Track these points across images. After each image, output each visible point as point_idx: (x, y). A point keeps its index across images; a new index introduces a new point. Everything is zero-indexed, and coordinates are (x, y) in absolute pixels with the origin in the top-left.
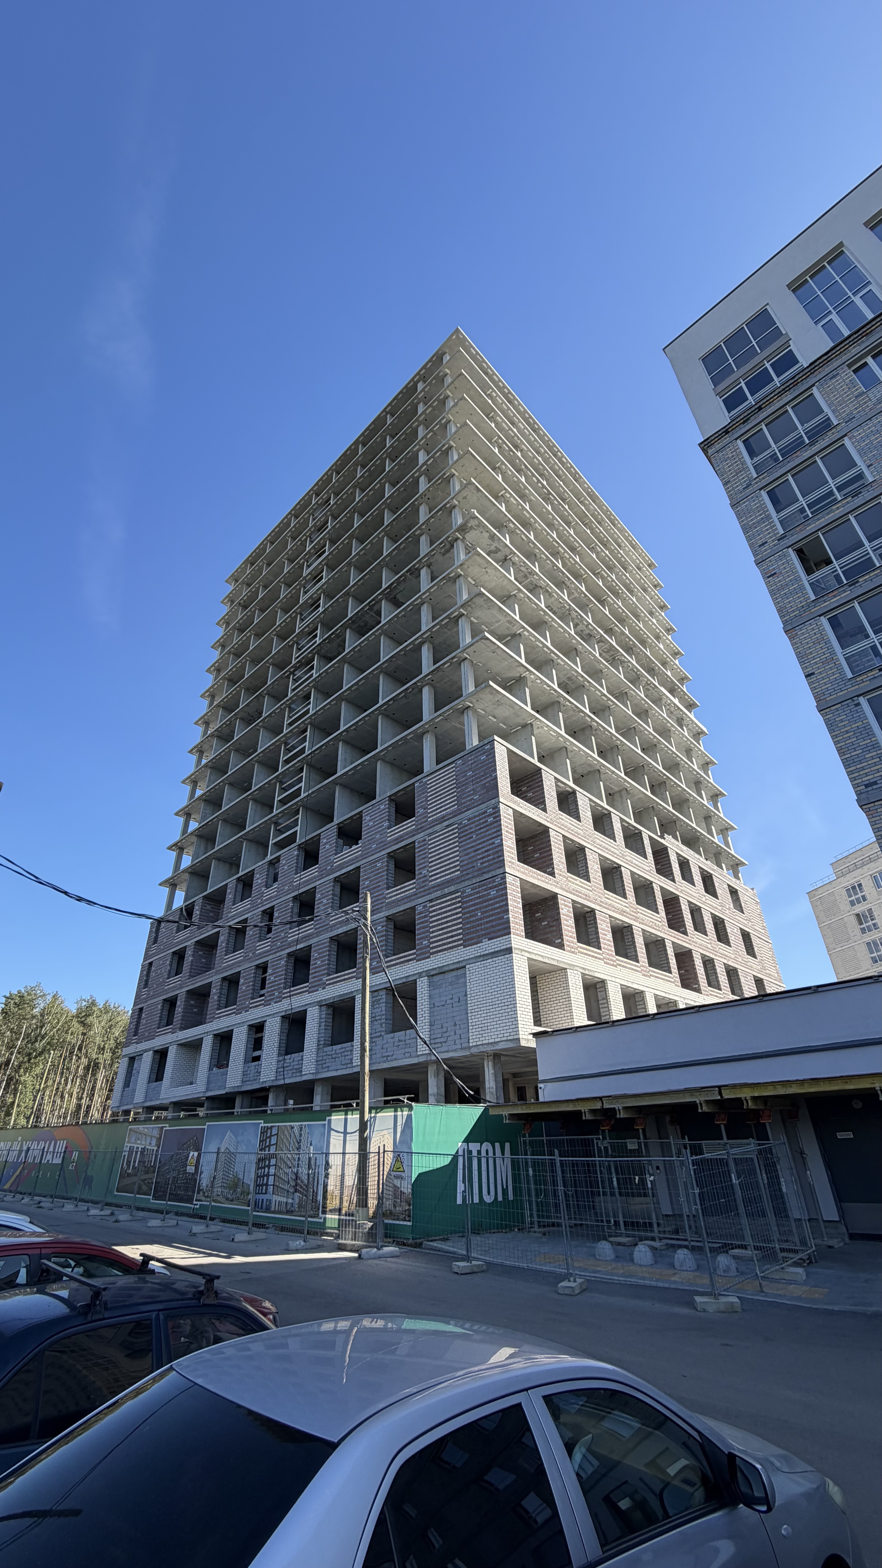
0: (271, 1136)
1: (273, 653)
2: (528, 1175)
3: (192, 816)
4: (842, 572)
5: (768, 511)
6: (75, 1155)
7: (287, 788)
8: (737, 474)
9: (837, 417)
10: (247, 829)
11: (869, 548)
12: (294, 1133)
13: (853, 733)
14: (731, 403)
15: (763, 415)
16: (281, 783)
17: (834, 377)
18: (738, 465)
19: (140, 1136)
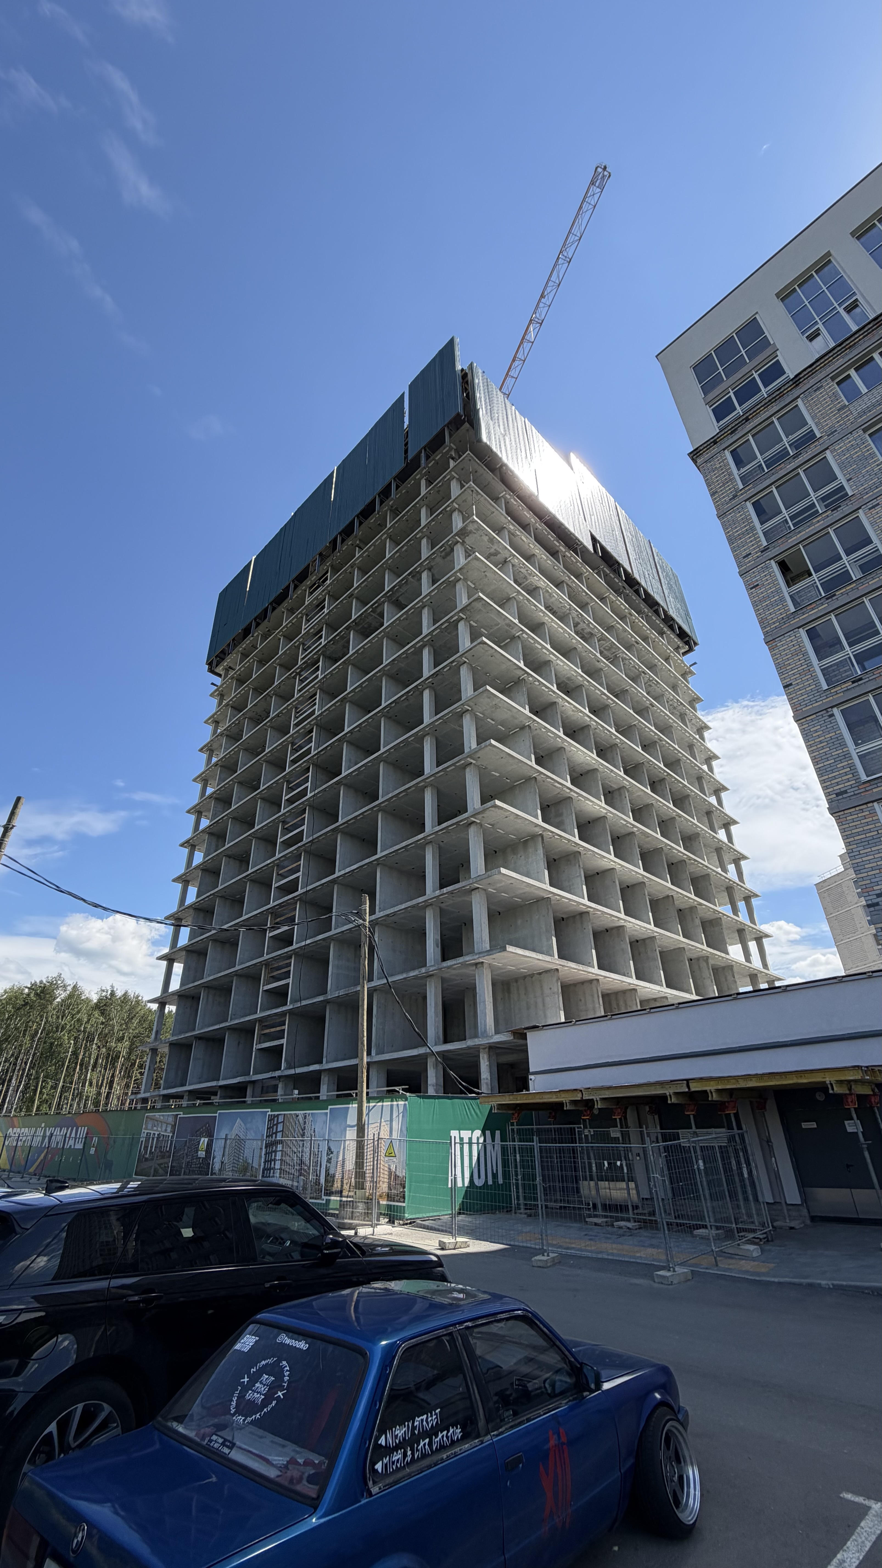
0: (278, 1123)
1: (280, 653)
2: (516, 1160)
3: (203, 814)
4: (821, 584)
5: (752, 522)
6: (95, 1139)
7: (294, 788)
8: (724, 485)
9: (819, 430)
10: (256, 828)
11: (846, 562)
12: (298, 1121)
13: (826, 743)
14: (720, 412)
15: (750, 426)
16: (289, 782)
17: (818, 389)
18: (725, 476)
19: (156, 1123)
